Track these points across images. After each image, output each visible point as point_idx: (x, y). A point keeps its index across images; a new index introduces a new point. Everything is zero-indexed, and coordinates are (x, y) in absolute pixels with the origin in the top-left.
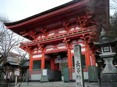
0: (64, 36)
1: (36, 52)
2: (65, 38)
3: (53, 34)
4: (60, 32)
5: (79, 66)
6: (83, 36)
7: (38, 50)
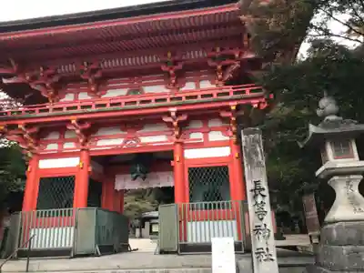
0: (168, 102)
1: (52, 147)
2: (175, 109)
3: (123, 92)
4: (147, 90)
5: (263, 196)
6: (233, 108)
7: (61, 141)
